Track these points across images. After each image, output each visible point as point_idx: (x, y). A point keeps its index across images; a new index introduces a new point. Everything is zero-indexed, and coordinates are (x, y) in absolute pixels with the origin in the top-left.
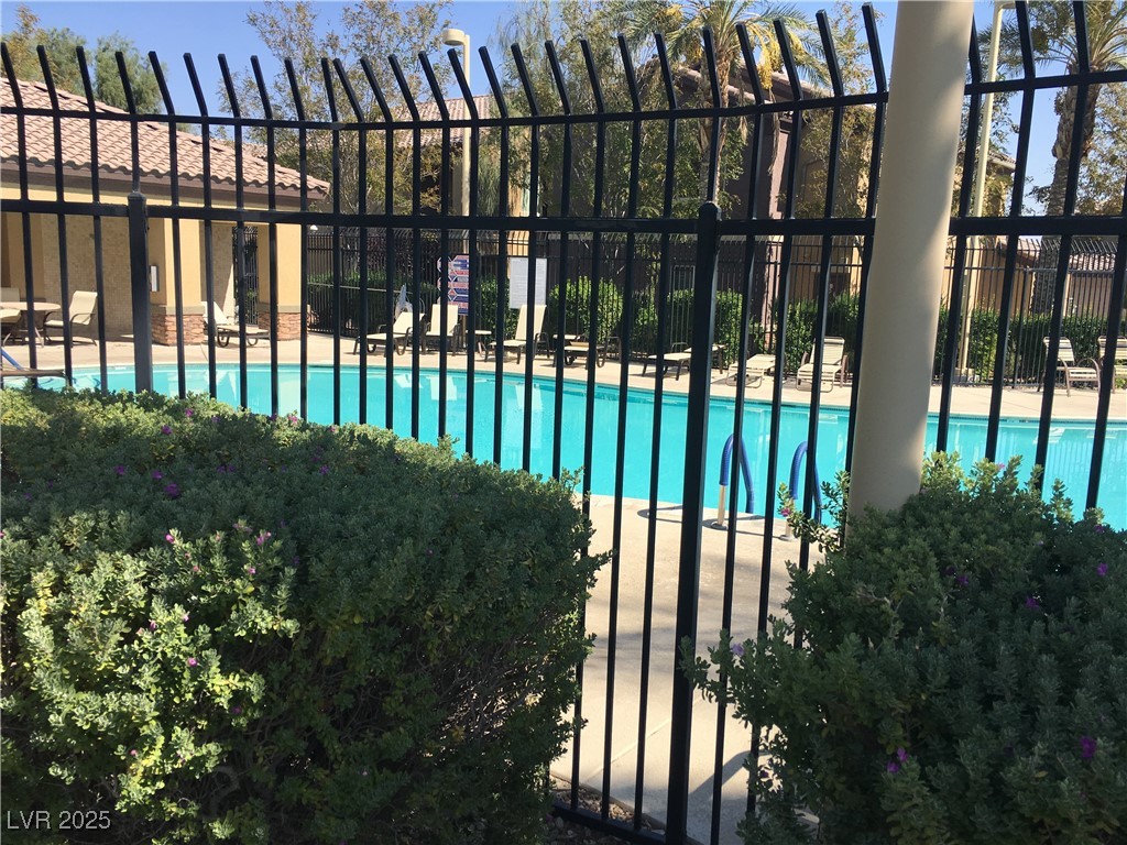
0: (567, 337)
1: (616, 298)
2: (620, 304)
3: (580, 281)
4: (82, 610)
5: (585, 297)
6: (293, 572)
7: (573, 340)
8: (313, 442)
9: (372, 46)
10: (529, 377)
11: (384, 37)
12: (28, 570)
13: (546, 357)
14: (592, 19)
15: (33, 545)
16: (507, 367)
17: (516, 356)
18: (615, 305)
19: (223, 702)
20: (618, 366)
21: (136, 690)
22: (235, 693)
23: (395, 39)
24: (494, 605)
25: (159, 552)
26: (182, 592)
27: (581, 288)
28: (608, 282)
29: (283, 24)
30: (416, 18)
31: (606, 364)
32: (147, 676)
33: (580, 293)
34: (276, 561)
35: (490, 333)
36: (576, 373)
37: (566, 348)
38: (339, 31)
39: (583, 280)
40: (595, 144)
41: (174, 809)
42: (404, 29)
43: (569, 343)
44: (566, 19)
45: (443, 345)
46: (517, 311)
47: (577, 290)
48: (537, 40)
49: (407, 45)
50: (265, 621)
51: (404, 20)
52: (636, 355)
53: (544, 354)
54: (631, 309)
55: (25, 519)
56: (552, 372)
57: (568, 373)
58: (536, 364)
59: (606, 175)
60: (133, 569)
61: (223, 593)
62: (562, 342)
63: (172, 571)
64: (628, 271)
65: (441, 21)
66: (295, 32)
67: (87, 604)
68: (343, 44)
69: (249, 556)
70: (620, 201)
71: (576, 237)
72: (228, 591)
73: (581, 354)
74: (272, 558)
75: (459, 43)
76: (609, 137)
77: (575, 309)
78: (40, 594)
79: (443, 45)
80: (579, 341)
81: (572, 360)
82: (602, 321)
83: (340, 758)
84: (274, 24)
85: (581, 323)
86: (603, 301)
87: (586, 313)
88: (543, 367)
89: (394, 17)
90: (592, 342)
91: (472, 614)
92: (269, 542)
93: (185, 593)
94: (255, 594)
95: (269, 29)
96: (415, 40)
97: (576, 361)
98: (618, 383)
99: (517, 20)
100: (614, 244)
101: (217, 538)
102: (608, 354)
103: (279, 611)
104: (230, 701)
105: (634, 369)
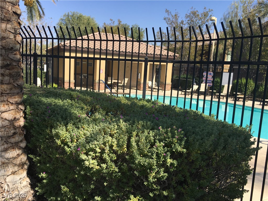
0: (238, 93)
1: (253, 84)
2: (254, 85)
3: (242, 79)
4: (142, 140)
5: (243, 83)
6: (186, 139)
7: (239, 94)
8: (184, 112)
9: (192, 22)
10: (227, 103)
11: (195, 20)
12: (131, 131)
13: (231, 98)
14: (251, 11)
15: (132, 126)
16: (221, 100)
17: (222, 97)
18: (252, 86)
19: (169, 165)
20: (252, 102)
21: (152, 158)
22: (171, 163)
23: (198, 20)
24: (229, 155)
25: (156, 131)
26: (161, 140)
27: (242, 81)
28: (251, 79)
29: (171, 19)
30: (203, 15)
31: (248, 101)
32: (154, 156)
33: (242, 82)
34: (182, 136)
35: (216, 91)
36: (240, 103)
37: (237, 96)
38: (184, 19)
39: (243, 78)
40: (249, 43)
41: (155, 187)
42: (200, 18)
43: (238, 95)
44: (244, 12)
45: (205, 94)
46: (224, 86)
47: (241, 81)
48: (234, 18)
49: (201, 22)
50: (179, 149)
51: (200, 16)
52: (258, 99)
53: (230, 97)
54: (257, 87)
55: (130, 121)
56: (233, 102)
57: (237, 103)
58: (229, 100)
59: (252, 51)
60: (152, 134)
61: (170, 141)
62: (236, 95)
63: (160, 135)
64: (257, 76)
65: (209, 15)
66: (174, 21)
67: (143, 140)
68: (184, 23)
69: (176, 134)
70: (256, 58)
71: (242, 68)
72: (171, 141)
73: (241, 98)
74: (181, 135)
75: (214, 20)
76: (254, 41)
77: (240, 86)
78: (134, 136)
79: (210, 21)
80: (241, 94)
81: (238, 99)
82: (248, 90)
83: (190, 184)
84: (169, 19)
85: (242, 90)
86: (249, 84)
87: (243, 87)
88: (231, 101)
89: (198, 15)
90: (245, 95)
91: (224, 156)
92: (181, 131)
93: (162, 140)
94: (177, 142)
95: (168, 20)
96: (202, 20)
97: (239, 100)
98: (251, 106)
99: (229, 13)
100: (253, 69)
101: (169, 129)
102: (249, 99)
103: (182, 147)
104: (170, 165)
105: (256, 103)
